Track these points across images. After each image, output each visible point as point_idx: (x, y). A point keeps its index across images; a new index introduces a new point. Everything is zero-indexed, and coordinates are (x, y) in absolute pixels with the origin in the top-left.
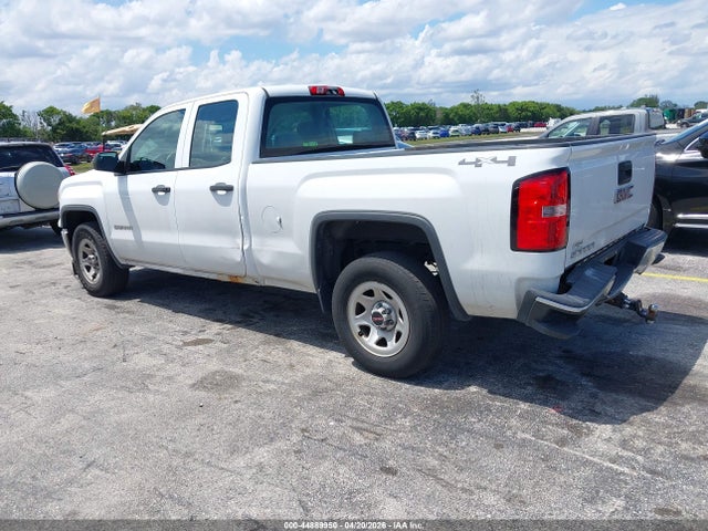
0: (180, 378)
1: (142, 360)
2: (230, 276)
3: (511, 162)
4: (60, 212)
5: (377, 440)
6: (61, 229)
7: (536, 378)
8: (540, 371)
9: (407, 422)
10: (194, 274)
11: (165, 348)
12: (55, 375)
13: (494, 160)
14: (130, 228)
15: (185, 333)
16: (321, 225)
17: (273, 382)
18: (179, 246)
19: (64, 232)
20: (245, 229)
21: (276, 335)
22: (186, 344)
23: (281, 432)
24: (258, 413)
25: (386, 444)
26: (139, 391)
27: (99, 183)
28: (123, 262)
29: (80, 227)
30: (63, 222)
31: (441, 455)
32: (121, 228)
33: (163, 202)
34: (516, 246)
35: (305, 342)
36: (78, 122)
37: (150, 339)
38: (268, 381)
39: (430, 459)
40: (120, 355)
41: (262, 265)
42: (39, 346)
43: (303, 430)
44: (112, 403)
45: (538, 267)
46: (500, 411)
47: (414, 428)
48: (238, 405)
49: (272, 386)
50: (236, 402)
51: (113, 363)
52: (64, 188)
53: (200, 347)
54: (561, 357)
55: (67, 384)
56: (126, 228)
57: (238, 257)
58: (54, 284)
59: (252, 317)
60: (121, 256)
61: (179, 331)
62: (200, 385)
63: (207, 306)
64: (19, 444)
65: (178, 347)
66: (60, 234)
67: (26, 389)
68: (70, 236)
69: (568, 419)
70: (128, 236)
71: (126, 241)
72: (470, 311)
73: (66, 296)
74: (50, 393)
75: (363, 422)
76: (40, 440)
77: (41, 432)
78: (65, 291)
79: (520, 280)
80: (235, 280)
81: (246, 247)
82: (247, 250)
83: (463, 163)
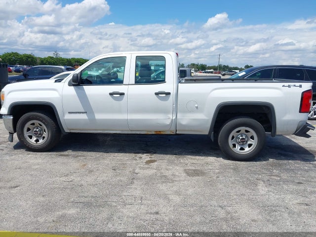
3: (300, 86)
5: (280, 177)
10: (138, 133)
13: (295, 86)
14: (84, 113)
18: (127, 120)
19: (10, 117)
28: (67, 131)
32: (76, 113)
48: (221, 178)
56: (80, 113)
57: (167, 122)
80: (159, 133)
81: (174, 118)
82: (175, 119)
83: (284, 86)
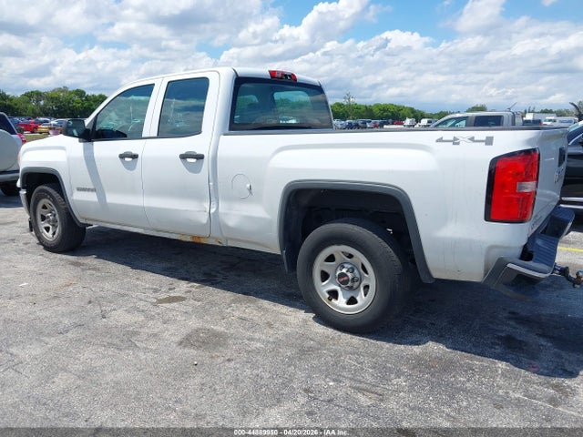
0: (166, 335)
1: (120, 317)
2: (193, 237)
3: (489, 141)
4: (20, 174)
5: (381, 400)
6: (19, 189)
7: (499, 338)
8: (499, 331)
9: (401, 381)
10: (167, 235)
11: (141, 304)
12: (36, 332)
13: (472, 139)
14: (93, 190)
15: (156, 291)
16: (291, 193)
17: (259, 340)
18: (144, 207)
19: (23, 192)
20: (213, 195)
21: (244, 294)
22: (161, 301)
23: (284, 392)
24: (255, 372)
25: (392, 405)
26: (128, 348)
27: (63, 148)
28: (82, 221)
29: (40, 187)
30: (23, 183)
31: (448, 415)
32: (84, 190)
33: (130, 167)
34: (489, 217)
35: (274, 301)
36: (11, 100)
37: (123, 296)
38: (253, 339)
39: (440, 420)
40: (98, 311)
41: (228, 227)
42: (12, 302)
43: (307, 391)
44: (104, 361)
45: (509, 236)
46: (482, 369)
47: (411, 388)
48: (232, 364)
49: (258, 345)
50: (229, 360)
51: (94, 319)
52: (24, 152)
53: (175, 305)
54: (510, 318)
55: (52, 341)
56: (89, 190)
57: (204, 219)
58: (13, 240)
59: (215, 276)
60: (80, 216)
61: (149, 288)
62: (187, 341)
63: (169, 265)
64: (15, 406)
65: (155, 305)
66: (19, 194)
67: (9, 346)
68: (28, 197)
69: (549, 379)
70: (92, 197)
71: (88, 202)
72: (436, 275)
73: (28, 252)
74: (36, 350)
75: (361, 382)
76: (38, 402)
77: (36, 392)
78: (25, 247)
79: (491, 247)
80: (197, 241)
81: (213, 211)
82: (213, 214)
83: (440, 140)
